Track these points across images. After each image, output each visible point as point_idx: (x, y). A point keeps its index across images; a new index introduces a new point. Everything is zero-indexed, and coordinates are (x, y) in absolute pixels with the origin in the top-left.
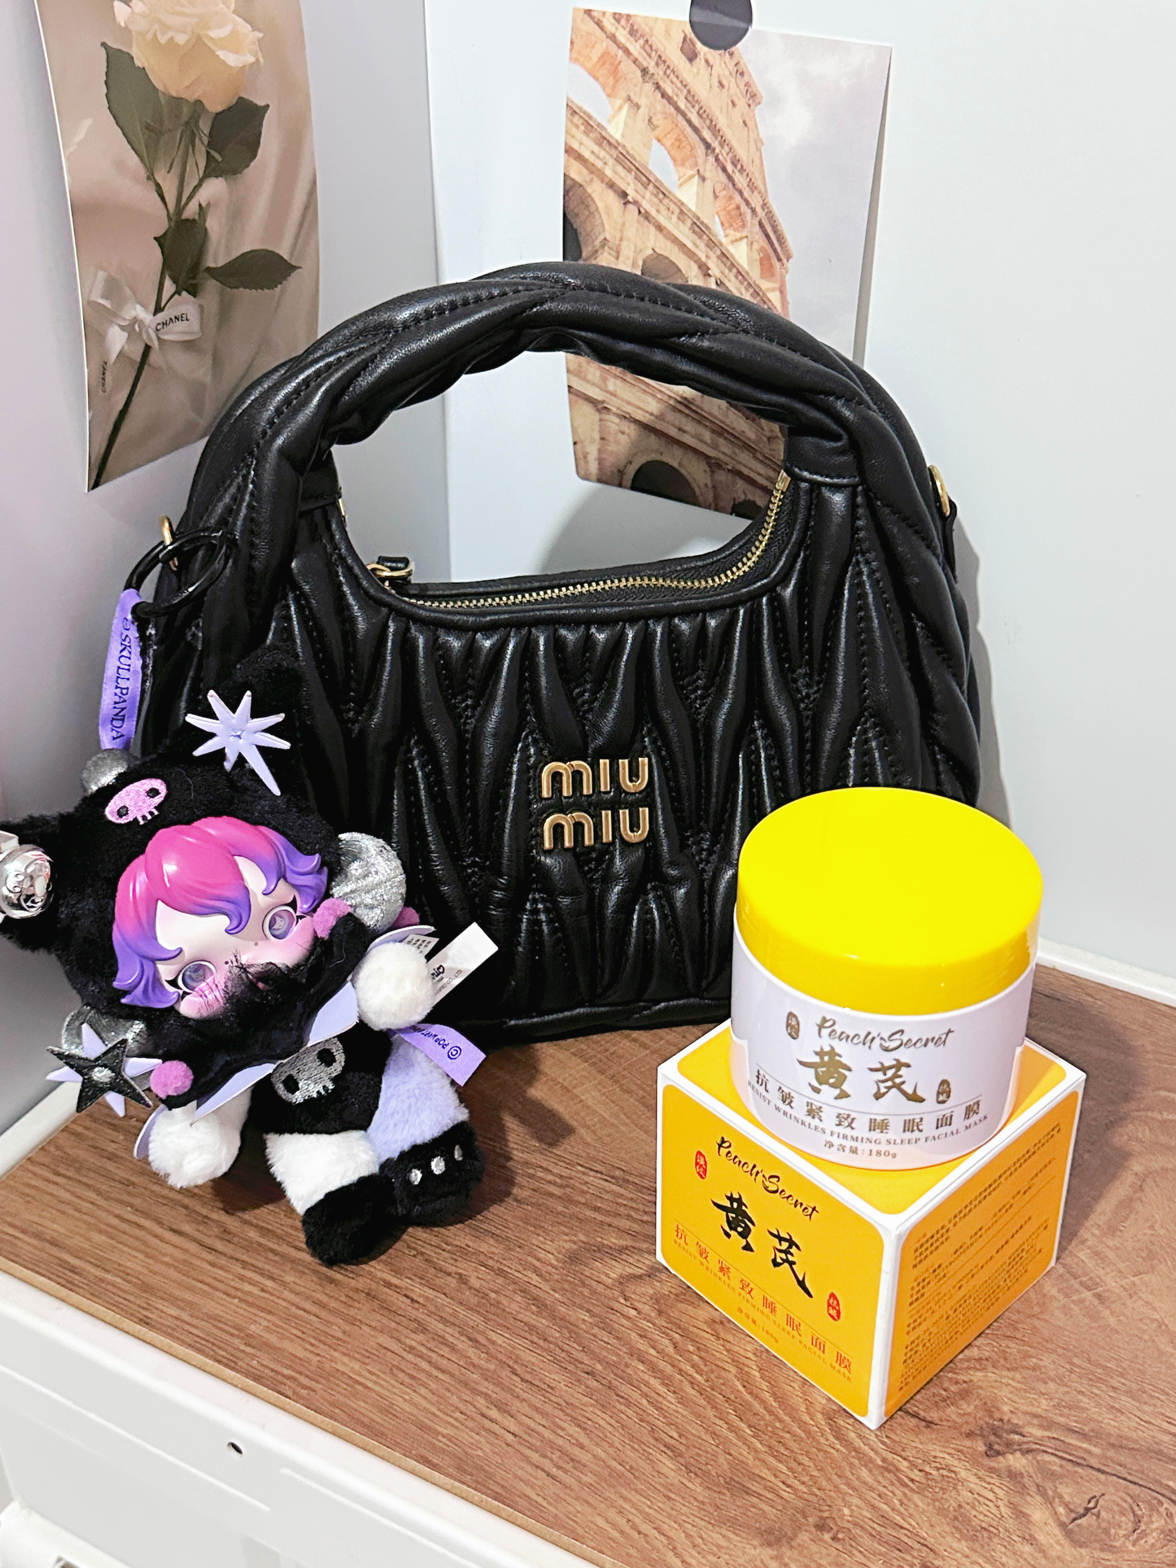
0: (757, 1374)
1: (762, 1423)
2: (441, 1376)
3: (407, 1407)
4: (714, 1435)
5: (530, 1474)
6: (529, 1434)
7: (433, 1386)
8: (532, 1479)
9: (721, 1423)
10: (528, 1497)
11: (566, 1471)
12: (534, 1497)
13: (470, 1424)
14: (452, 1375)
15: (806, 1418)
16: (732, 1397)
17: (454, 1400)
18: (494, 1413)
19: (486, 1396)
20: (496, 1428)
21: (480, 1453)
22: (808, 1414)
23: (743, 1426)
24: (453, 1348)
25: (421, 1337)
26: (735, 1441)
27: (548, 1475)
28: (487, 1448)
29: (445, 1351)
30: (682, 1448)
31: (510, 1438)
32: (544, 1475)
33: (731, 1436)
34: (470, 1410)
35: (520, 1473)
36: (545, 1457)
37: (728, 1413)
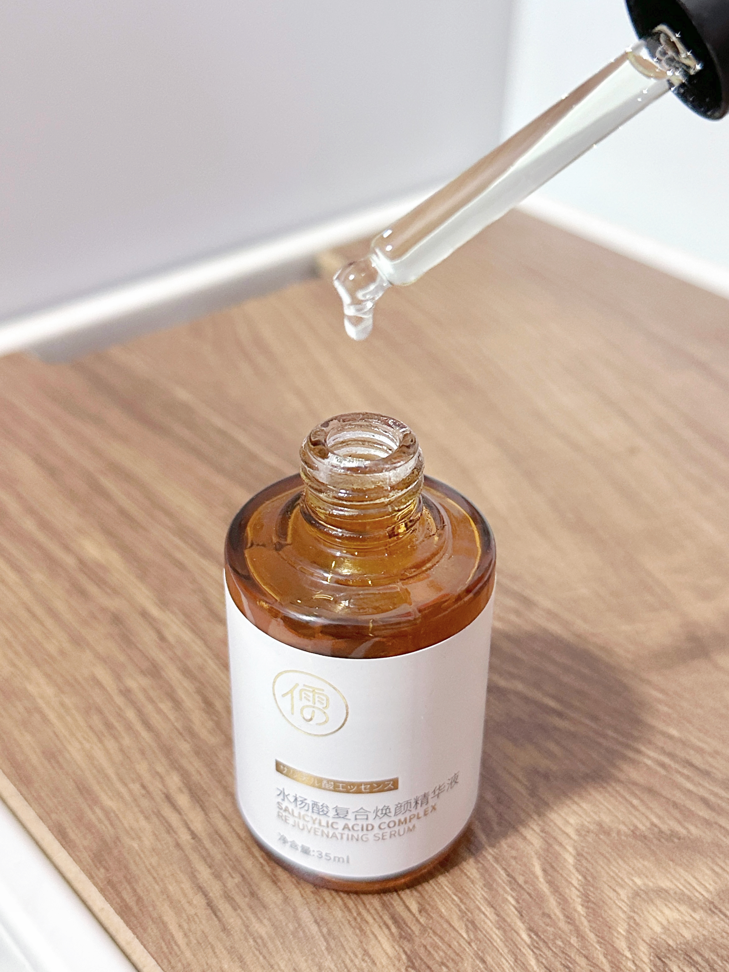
0: (571, 860)
1: (551, 929)
2: (145, 734)
3: (79, 757)
4: (473, 925)
5: (185, 895)
6: (213, 841)
7: (127, 741)
8: (184, 901)
9: (488, 911)
10: (164, 924)
11: (235, 907)
12: (173, 927)
13: (145, 803)
14: (157, 735)
15: (622, 945)
16: (521, 880)
17: (142, 768)
18: (183, 800)
19: (185, 776)
20: (173, 818)
21: (135, 845)
22: (627, 939)
23: (520, 926)
24: (177, 704)
25: (145, 682)
26: (499, 943)
27: (210, 904)
28: (148, 841)
29: (166, 706)
30: (416, 929)
31: (185, 837)
32: (204, 902)
33: (496, 935)
34: (155, 787)
35: (172, 888)
36: (217, 876)
37: (506, 900)
